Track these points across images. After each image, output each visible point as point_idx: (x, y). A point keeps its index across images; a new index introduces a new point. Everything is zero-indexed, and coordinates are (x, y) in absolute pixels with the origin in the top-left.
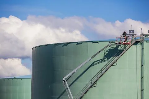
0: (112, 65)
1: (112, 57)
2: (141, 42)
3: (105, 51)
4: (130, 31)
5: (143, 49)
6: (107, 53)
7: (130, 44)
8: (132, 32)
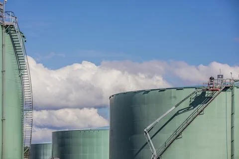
0: (199, 114)
1: (199, 105)
2: (231, 88)
3: (191, 98)
4: (218, 75)
5: (233, 95)
6: (193, 100)
7: (218, 90)
8: (220, 76)
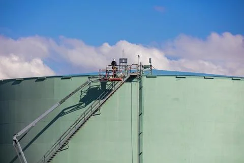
0: (93, 114)
1: (94, 101)
2: (138, 77)
3: (81, 91)
4: (120, 59)
5: (141, 88)
6: (85, 94)
7: (121, 80)
8: (124, 60)
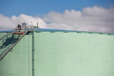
0: (10, 51)
1: (10, 45)
2: (32, 32)
3: (3, 40)
4: (23, 24)
5: (33, 37)
6: (5, 41)
7: (23, 34)
8: (24, 24)
